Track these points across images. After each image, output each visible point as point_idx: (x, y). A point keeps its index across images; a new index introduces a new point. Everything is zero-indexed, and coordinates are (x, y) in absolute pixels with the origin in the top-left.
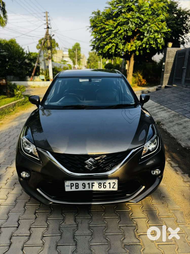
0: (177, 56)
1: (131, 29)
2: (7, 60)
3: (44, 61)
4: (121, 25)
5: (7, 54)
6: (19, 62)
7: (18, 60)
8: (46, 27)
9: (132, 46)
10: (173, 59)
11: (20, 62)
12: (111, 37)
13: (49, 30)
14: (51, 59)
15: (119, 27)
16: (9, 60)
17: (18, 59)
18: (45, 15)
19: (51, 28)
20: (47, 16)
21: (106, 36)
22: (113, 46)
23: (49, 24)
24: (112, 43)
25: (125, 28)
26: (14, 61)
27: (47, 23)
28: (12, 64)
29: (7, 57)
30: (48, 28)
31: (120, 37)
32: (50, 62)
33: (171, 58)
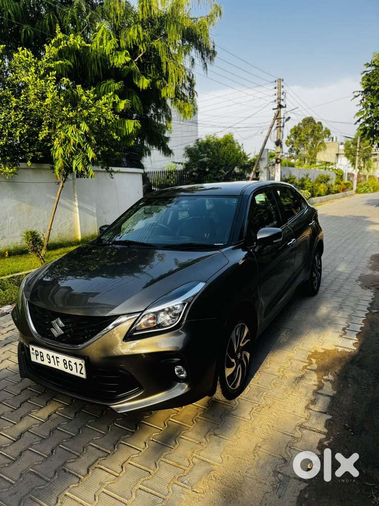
2: (207, 170)
3: (267, 168)
5: (208, 161)
6: (225, 172)
7: (223, 170)
8: (276, 106)
11: (227, 172)
13: (282, 110)
14: (280, 162)
16: (209, 170)
17: (224, 168)
18: (276, 85)
19: (285, 107)
20: (280, 87)
23: (283, 100)
26: (218, 171)
27: (279, 99)
28: (213, 176)
29: (209, 165)
30: (280, 106)
32: (277, 168)
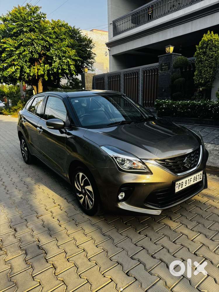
0: (95, 81)
1: (37, 51)
4: (25, 46)
9: (38, 69)
10: (92, 84)
12: (13, 58)
15: (22, 48)
21: (7, 56)
22: (17, 69)
24: (15, 65)
25: (30, 49)
31: (25, 59)
33: (90, 83)
